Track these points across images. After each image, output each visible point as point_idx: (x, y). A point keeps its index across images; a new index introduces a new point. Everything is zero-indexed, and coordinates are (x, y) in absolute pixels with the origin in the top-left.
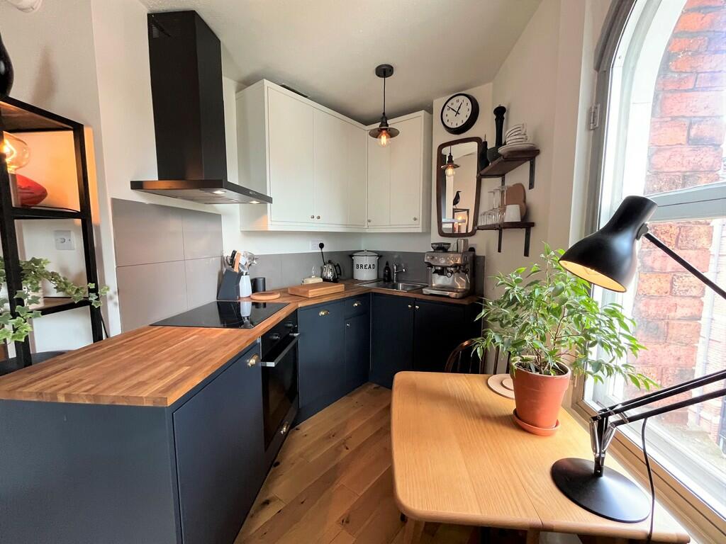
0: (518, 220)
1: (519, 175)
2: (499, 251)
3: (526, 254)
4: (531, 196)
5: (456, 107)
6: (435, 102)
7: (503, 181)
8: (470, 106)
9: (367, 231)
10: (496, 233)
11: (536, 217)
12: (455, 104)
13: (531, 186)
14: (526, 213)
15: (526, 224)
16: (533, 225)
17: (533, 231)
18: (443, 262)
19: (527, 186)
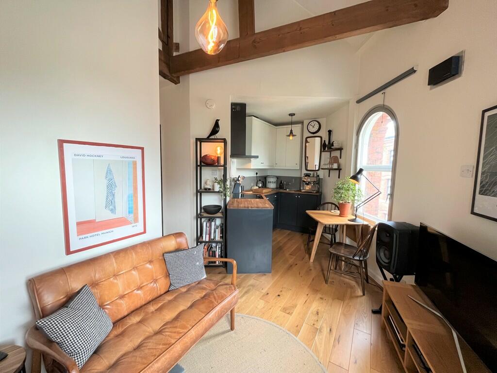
0: (337, 168)
1: (336, 154)
2: (329, 176)
3: (339, 177)
4: (341, 161)
5: (313, 125)
6: (305, 121)
7: (330, 154)
8: (318, 126)
9: (275, 168)
10: (328, 171)
11: (342, 167)
12: (312, 123)
13: (340, 158)
14: (339, 165)
15: (339, 169)
16: (341, 169)
17: (341, 171)
18: (309, 180)
19: (339, 158)
